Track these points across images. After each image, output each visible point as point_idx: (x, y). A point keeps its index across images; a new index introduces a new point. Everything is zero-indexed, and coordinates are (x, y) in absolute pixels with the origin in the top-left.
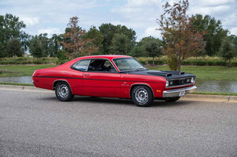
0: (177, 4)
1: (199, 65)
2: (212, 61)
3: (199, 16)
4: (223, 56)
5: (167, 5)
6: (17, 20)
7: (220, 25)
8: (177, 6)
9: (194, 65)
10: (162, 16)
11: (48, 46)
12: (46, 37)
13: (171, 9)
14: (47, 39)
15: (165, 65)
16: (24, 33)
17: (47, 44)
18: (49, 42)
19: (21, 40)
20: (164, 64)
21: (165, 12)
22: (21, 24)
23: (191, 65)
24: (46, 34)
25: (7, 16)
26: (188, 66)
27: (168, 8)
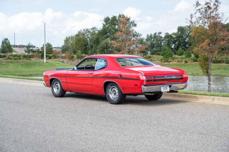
0: (208, 3)
5: (198, 4)
6: (129, 19)
8: (208, 5)
10: (192, 15)
11: (163, 44)
12: (160, 35)
13: (202, 8)
14: (161, 37)
16: (136, 32)
17: (161, 43)
18: (163, 40)
19: (133, 39)
21: (196, 11)
22: (133, 24)
24: (160, 33)
25: (120, 16)
27: (199, 7)
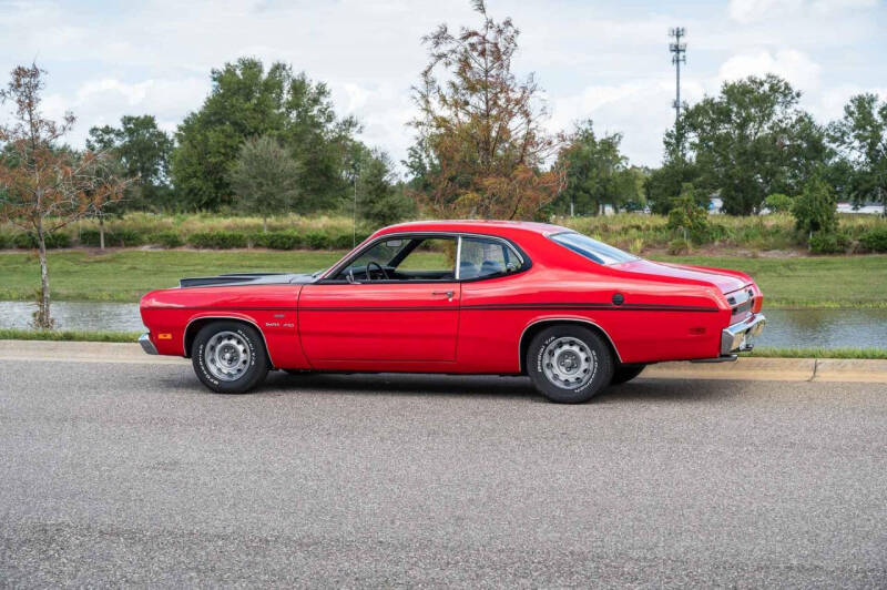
0: (475, 34)
1: (275, 248)
2: (323, 234)
3: (251, 67)
4: (367, 216)
5: (441, 36)
7: (324, 100)
8: (474, 40)
9: (257, 246)
10: (425, 74)
13: (453, 51)
15: (146, 248)
20: (142, 243)
21: (432, 60)
23: (245, 246)
26: (235, 251)
27: (444, 48)
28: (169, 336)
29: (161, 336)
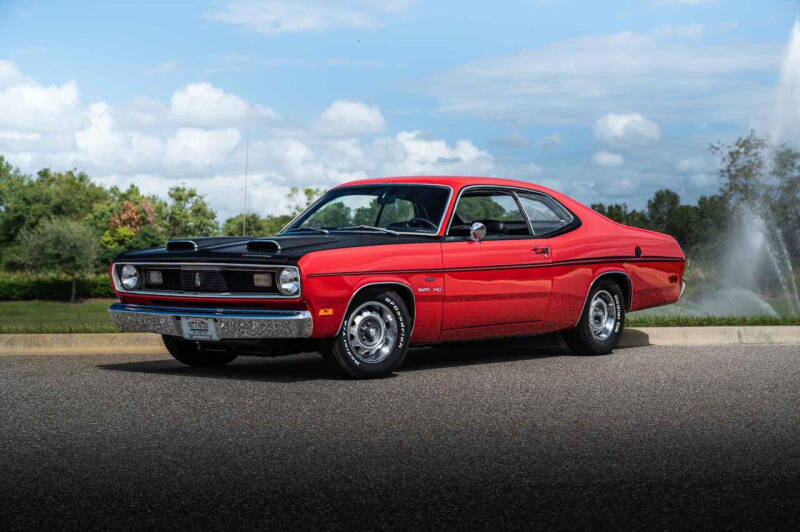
28: (330, 312)
29: (322, 313)
